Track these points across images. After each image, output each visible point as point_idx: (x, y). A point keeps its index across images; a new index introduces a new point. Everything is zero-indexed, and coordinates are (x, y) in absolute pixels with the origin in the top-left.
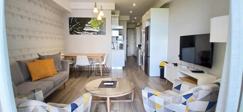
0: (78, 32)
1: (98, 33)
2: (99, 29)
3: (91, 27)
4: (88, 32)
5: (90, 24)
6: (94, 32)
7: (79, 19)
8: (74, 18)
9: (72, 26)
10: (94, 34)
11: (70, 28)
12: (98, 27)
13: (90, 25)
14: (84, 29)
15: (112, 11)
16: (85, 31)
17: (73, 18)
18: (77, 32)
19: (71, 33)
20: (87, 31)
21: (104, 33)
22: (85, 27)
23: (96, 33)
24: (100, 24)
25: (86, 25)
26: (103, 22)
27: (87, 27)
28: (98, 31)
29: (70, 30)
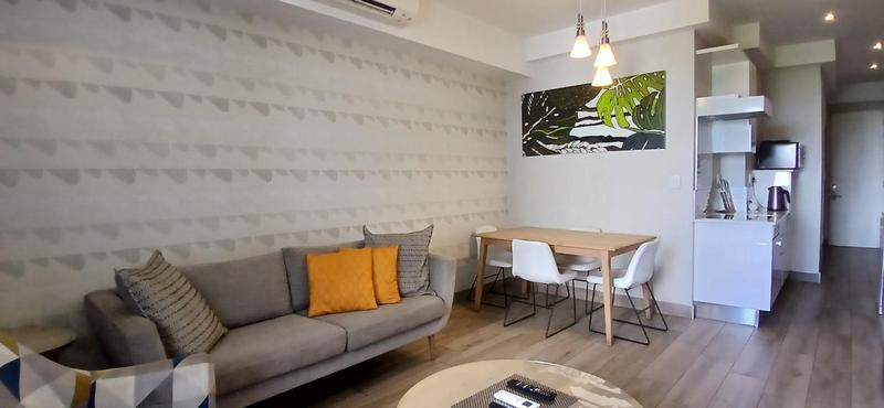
0: (550, 147)
1: (630, 143)
2: (633, 125)
3: (597, 118)
4: (585, 144)
5: (594, 109)
6: (610, 139)
7: (555, 96)
8: (537, 94)
9: (530, 125)
10: (609, 149)
11: (524, 132)
12: (629, 118)
13: (594, 114)
14: (573, 133)
15: (696, 32)
16: (576, 139)
17: (535, 93)
18: (547, 146)
19: (530, 149)
20: (583, 139)
21: (657, 142)
22: (577, 124)
23: (619, 144)
24: (638, 103)
25: (581, 114)
26: (651, 90)
27: (582, 123)
28: (627, 133)
29: (525, 140)
